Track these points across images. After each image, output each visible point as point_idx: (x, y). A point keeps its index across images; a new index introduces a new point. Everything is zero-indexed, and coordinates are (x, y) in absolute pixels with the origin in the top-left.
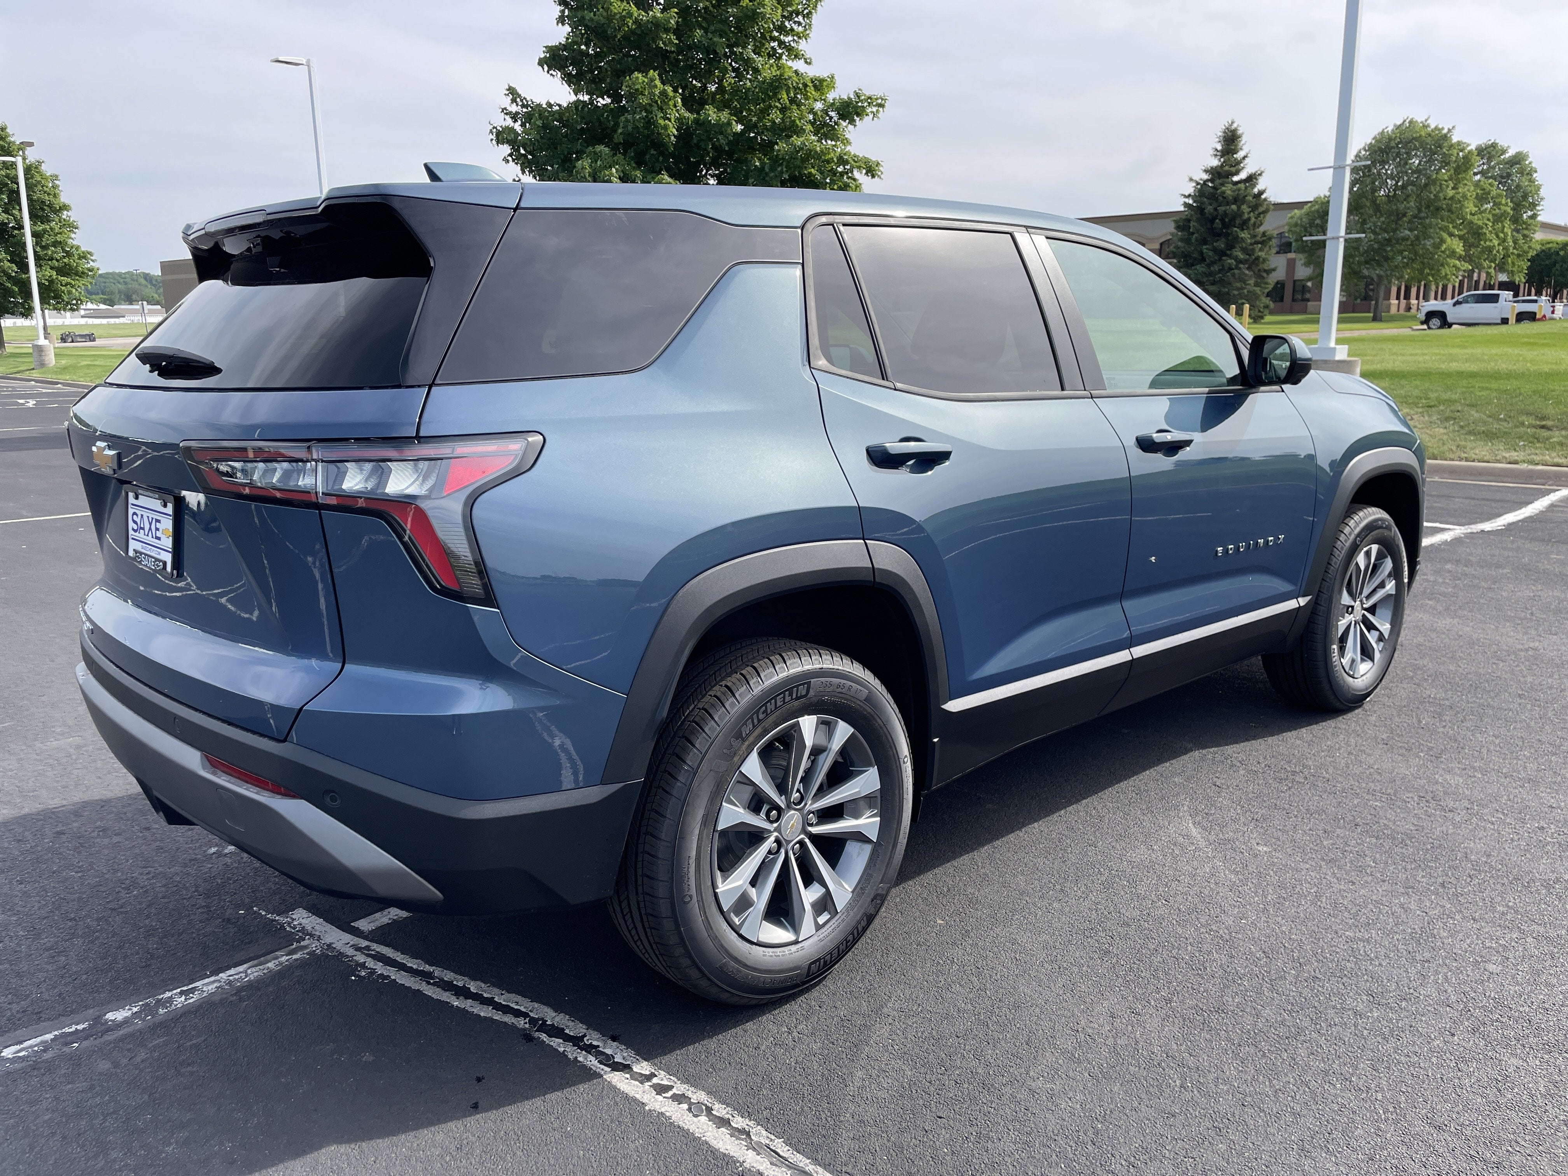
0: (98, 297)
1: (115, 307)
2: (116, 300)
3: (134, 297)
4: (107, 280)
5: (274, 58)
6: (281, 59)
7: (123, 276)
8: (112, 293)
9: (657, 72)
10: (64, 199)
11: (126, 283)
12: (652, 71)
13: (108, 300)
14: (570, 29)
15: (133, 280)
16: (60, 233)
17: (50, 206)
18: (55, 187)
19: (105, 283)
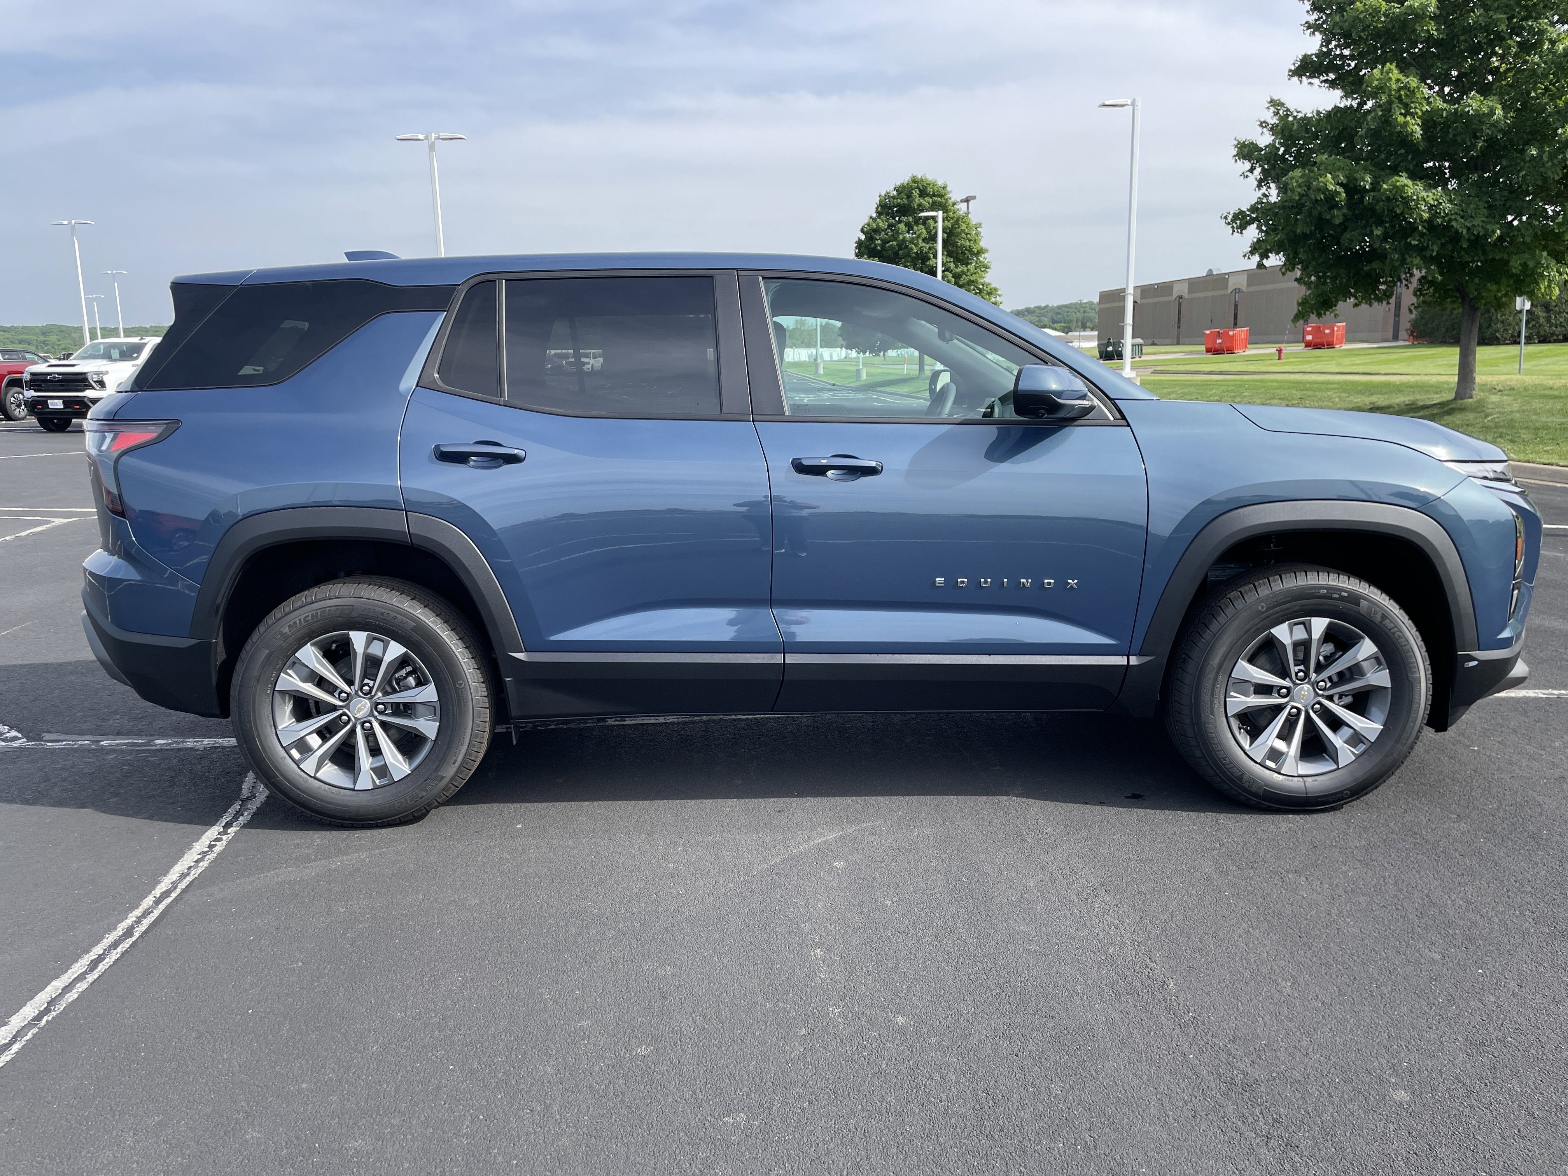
0: (1059, 325)
1: (1070, 334)
2: (1073, 328)
3: (1088, 324)
4: (1070, 310)
5: (1101, 103)
6: (1107, 103)
7: (1084, 305)
8: (1070, 322)
9: (1394, 64)
10: (983, 244)
11: (1085, 312)
12: (1388, 64)
13: (1066, 327)
14: (1321, 37)
15: (1091, 309)
16: (975, 273)
17: (970, 250)
18: (977, 234)
19: (1068, 312)
